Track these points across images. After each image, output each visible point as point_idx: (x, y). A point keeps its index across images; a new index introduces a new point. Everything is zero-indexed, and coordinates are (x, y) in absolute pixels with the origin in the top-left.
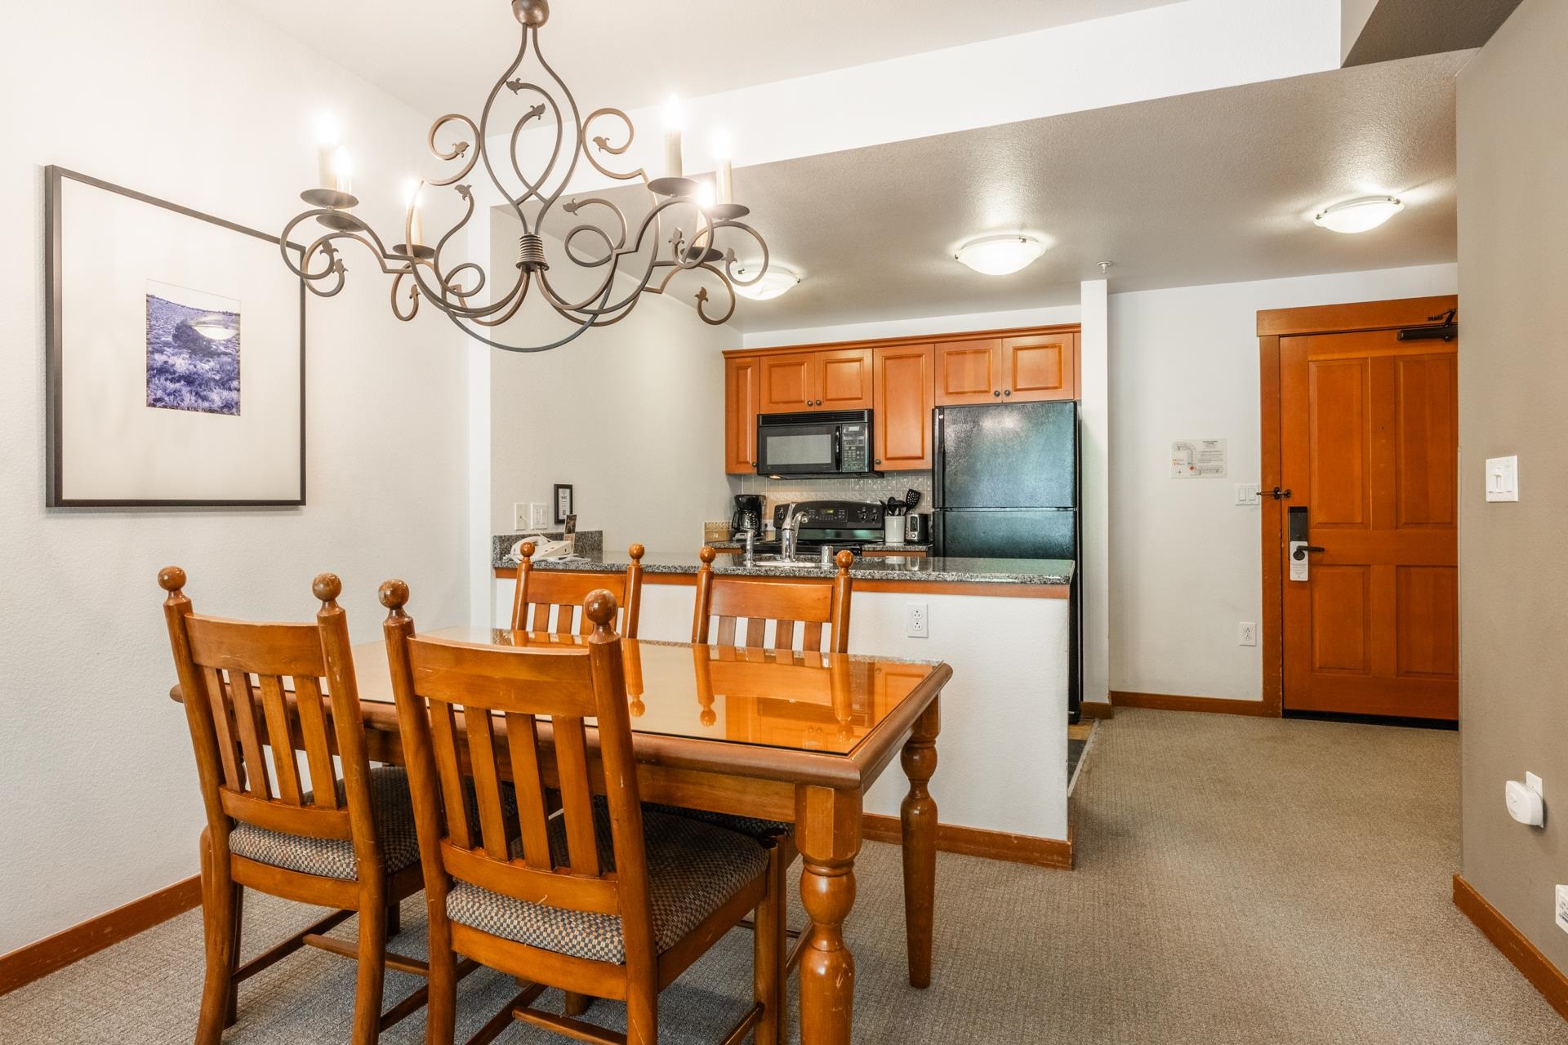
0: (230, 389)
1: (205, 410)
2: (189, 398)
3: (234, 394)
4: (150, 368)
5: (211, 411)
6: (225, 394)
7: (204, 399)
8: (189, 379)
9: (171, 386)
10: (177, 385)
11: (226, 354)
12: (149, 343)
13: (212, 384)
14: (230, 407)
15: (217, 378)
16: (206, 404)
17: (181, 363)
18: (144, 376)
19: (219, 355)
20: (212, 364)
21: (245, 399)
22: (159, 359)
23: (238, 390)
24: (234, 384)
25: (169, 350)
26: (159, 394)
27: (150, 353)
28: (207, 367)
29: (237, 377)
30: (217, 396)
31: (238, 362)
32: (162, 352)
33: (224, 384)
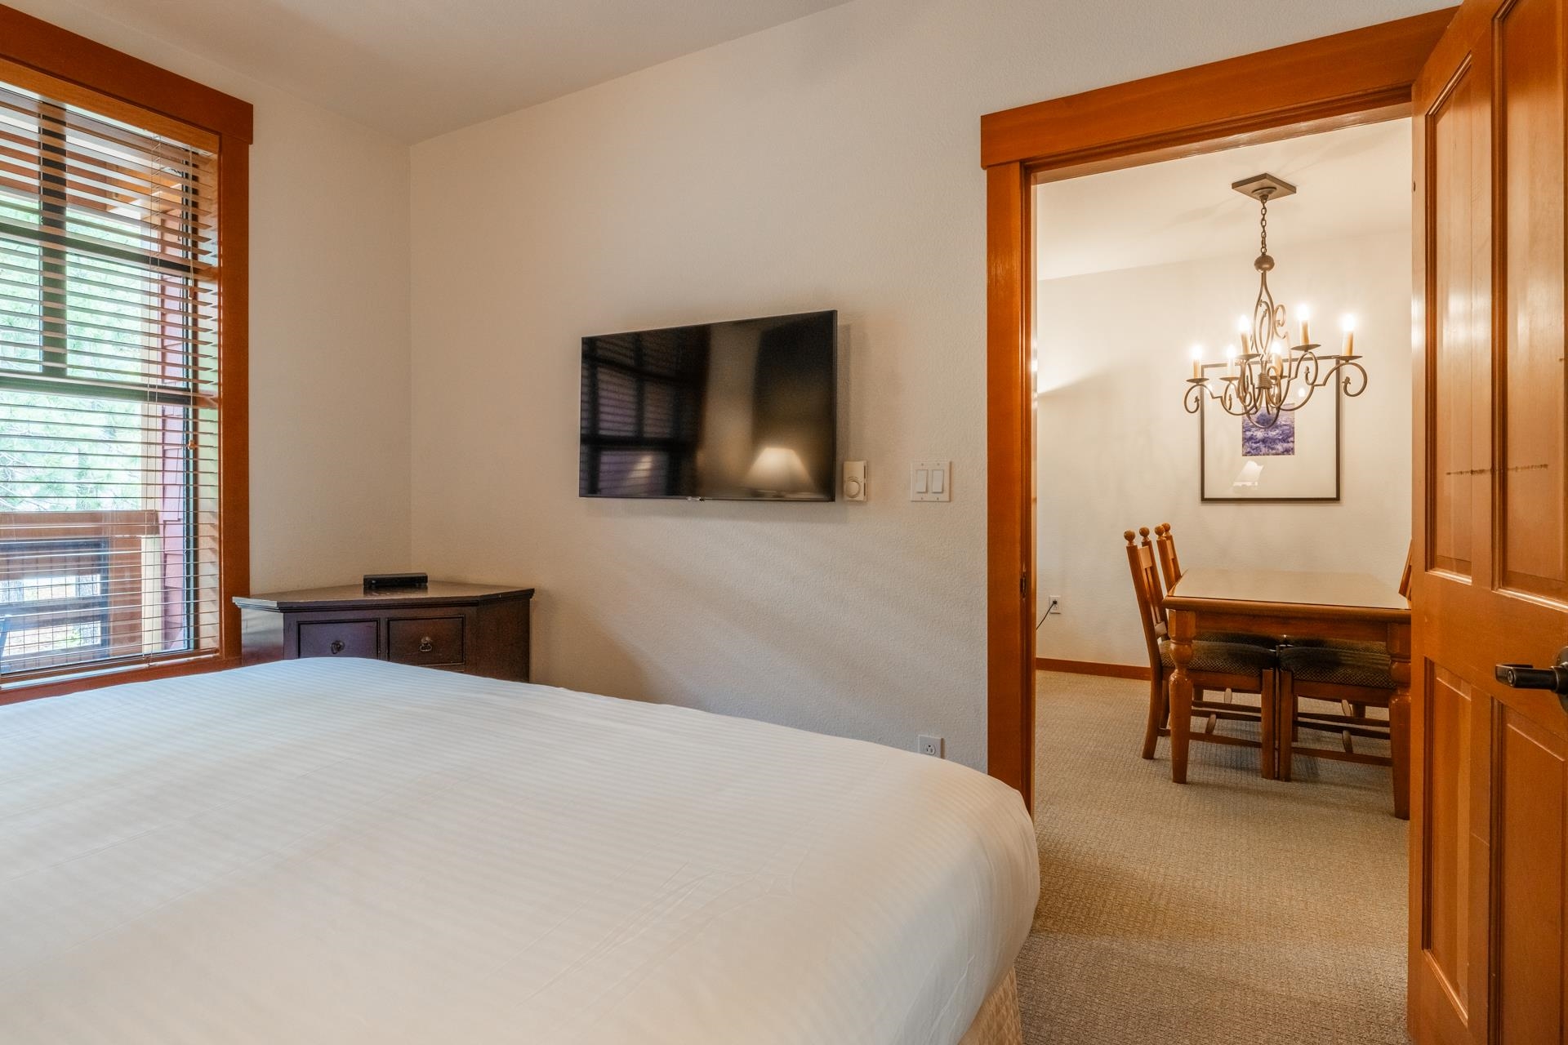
0: (1288, 442)
1: (1273, 454)
2: (1264, 450)
3: (1291, 445)
4: (1244, 439)
5: (1278, 454)
6: (1285, 445)
7: (1273, 449)
8: (1264, 441)
9: (1254, 445)
10: (1258, 444)
11: (1285, 425)
12: (1243, 427)
13: (1277, 441)
14: (1288, 451)
15: (1280, 438)
16: (1274, 451)
17: (1260, 434)
18: (1241, 443)
19: (1281, 426)
20: (1277, 431)
21: (1297, 446)
22: (1249, 434)
23: (1293, 442)
24: (1291, 439)
25: (1253, 429)
26: (1249, 450)
27: (1244, 432)
28: (1274, 433)
29: (1293, 435)
30: (1280, 447)
31: (1293, 428)
32: (1250, 431)
33: (1284, 440)
